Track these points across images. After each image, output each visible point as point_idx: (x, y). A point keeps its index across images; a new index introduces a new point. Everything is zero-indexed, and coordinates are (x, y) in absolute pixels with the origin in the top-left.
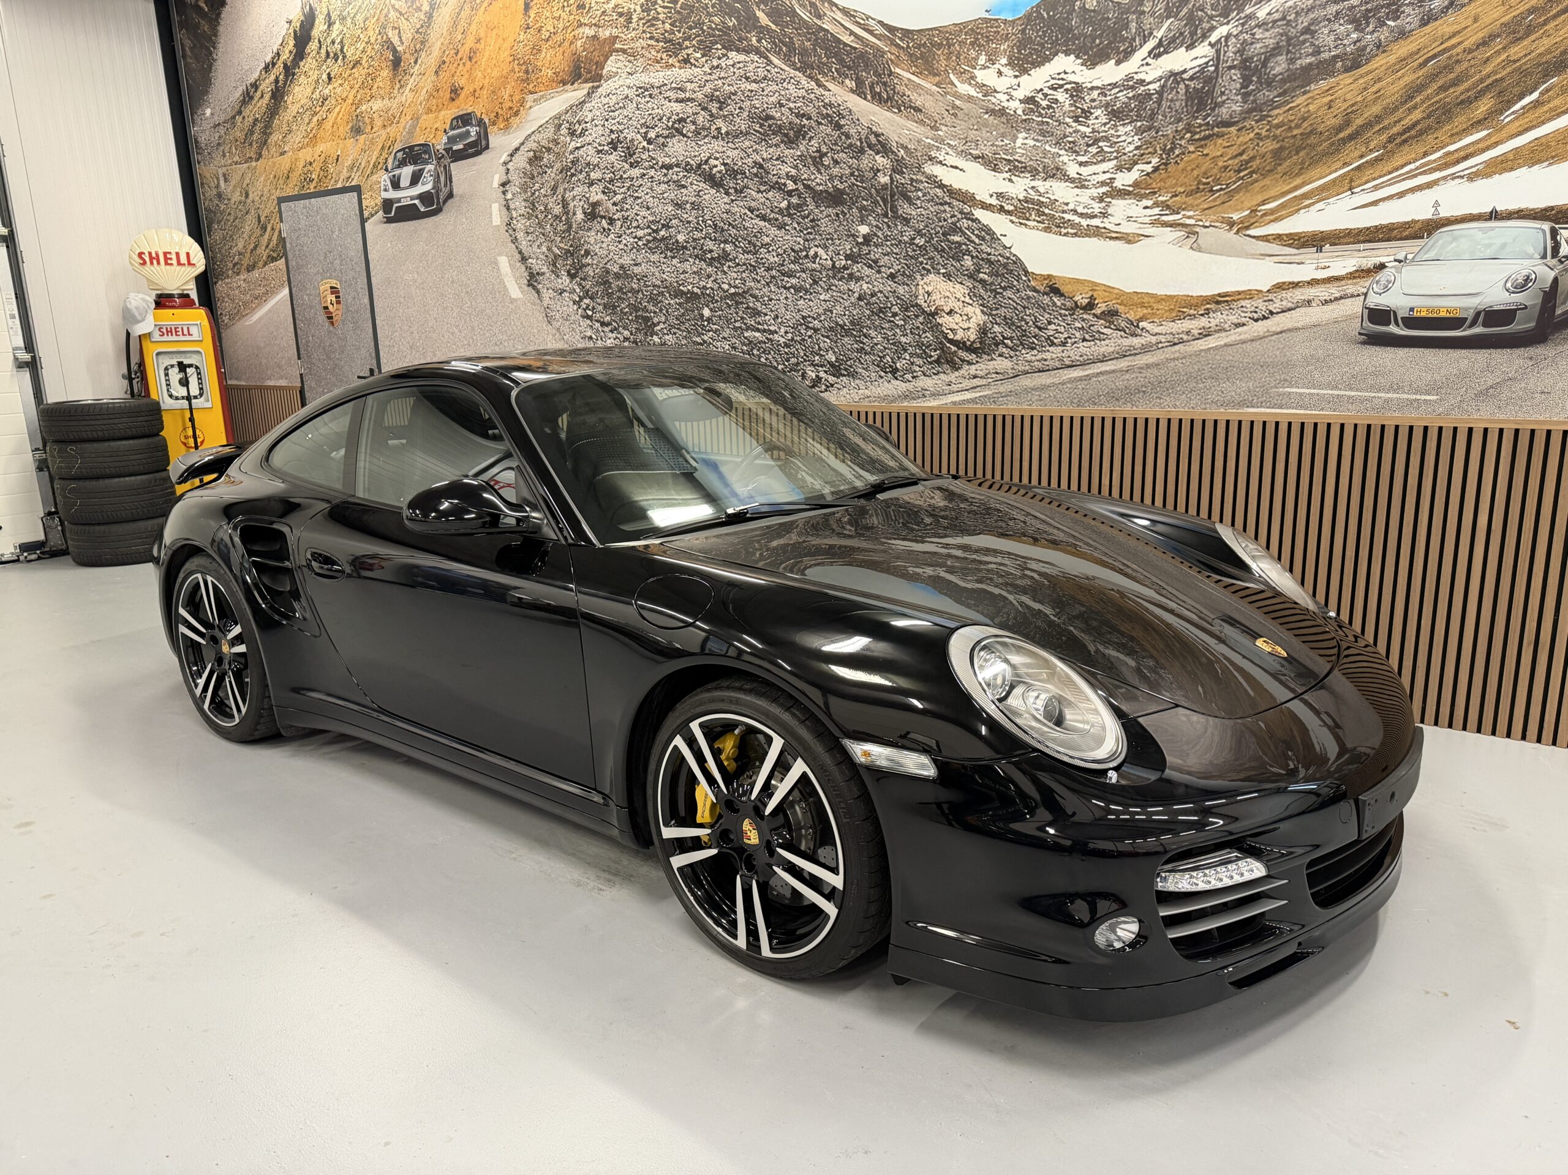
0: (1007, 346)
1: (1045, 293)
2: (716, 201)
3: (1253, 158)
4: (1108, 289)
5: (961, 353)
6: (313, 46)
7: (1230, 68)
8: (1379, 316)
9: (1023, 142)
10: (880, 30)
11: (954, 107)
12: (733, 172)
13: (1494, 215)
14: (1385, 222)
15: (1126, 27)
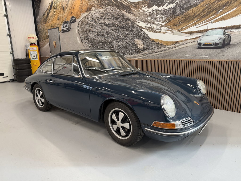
0: (147, 50)
1: (152, 41)
2: (107, 28)
3: (181, 20)
4: (161, 41)
5: (141, 51)
6: (53, 7)
7: (178, 7)
8: (200, 44)
9: (149, 19)
10: (129, 2)
11: (140, 14)
12: (109, 24)
13: (216, 28)
14: (200, 30)
15: (163, 1)
